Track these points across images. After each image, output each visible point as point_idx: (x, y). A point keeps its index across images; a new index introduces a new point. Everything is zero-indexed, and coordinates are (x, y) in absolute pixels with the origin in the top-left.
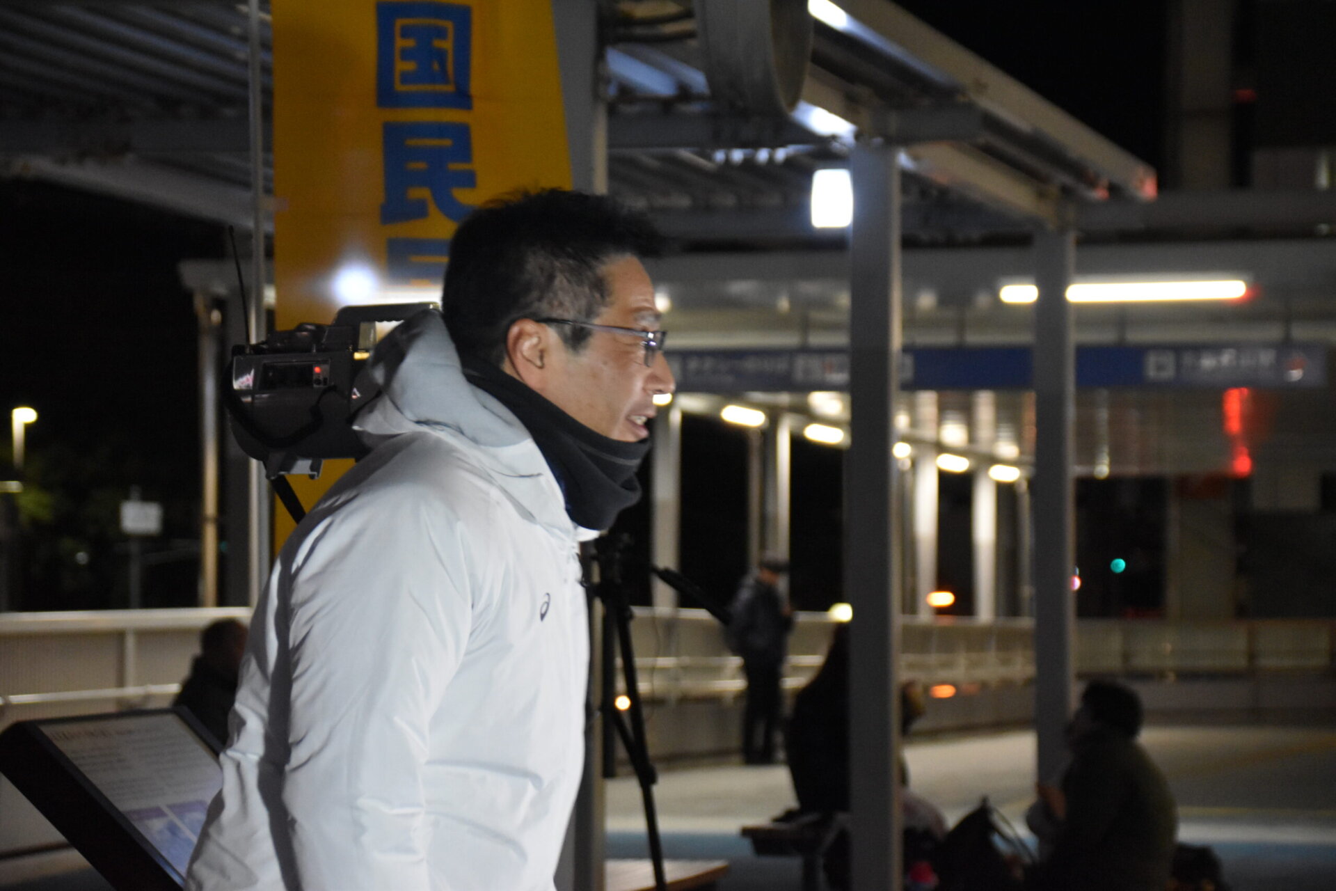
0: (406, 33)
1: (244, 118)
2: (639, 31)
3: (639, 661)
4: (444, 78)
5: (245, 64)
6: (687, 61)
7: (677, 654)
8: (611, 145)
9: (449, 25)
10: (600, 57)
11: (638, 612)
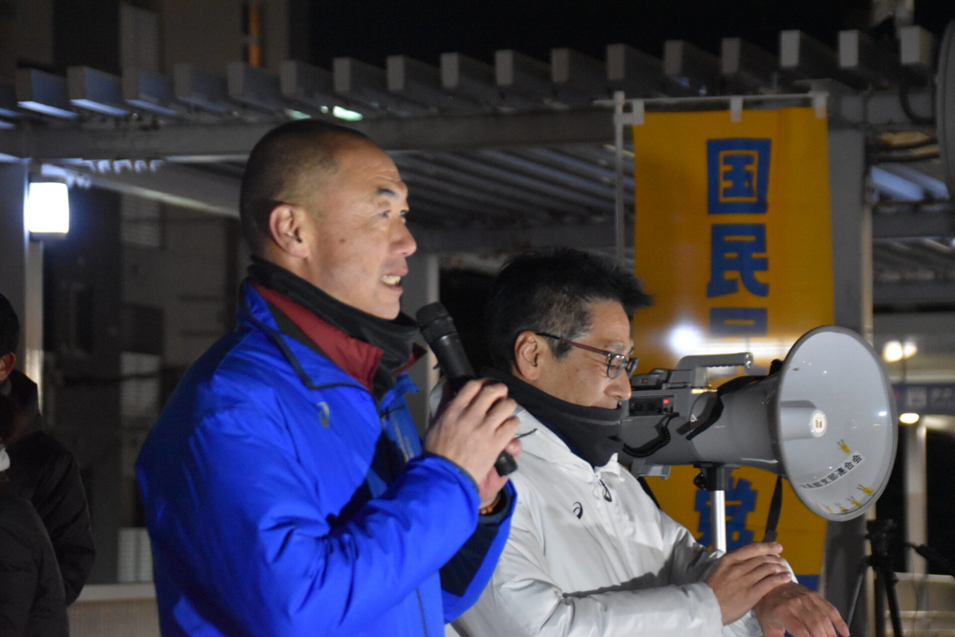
0: (727, 160)
1: (612, 223)
2: (896, 154)
3: (903, 613)
4: (749, 193)
5: (612, 186)
6: (932, 174)
7: (928, 608)
8: (875, 236)
9: (755, 154)
10: (866, 173)
11: (899, 575)
